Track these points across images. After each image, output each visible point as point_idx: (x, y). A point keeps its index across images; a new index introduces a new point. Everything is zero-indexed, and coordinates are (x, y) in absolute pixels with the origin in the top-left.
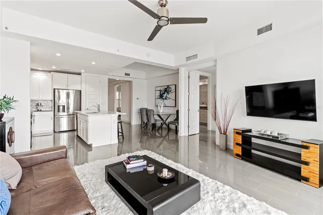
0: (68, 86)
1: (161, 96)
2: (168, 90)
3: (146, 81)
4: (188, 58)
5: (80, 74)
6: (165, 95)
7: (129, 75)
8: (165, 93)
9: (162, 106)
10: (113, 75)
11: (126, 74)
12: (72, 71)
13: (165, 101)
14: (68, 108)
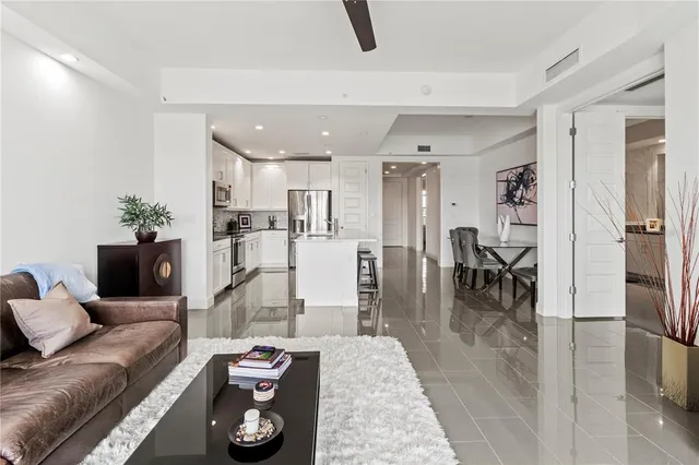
0: (309, 183)
1: (510, 197)
2: (525, 177)
3: (477, 159)
4: (552, 70)
5: (329, 159)
6: (519, 193)
7: (427, 149)
8: (518, 188)
9: (507, 224)
10: (390, 155)
11: (421, 149)
12: (312, 154)
13: (521, 209)
14: (309, 226)
